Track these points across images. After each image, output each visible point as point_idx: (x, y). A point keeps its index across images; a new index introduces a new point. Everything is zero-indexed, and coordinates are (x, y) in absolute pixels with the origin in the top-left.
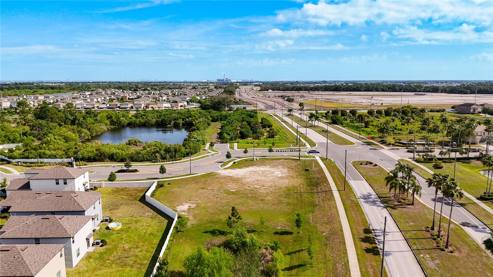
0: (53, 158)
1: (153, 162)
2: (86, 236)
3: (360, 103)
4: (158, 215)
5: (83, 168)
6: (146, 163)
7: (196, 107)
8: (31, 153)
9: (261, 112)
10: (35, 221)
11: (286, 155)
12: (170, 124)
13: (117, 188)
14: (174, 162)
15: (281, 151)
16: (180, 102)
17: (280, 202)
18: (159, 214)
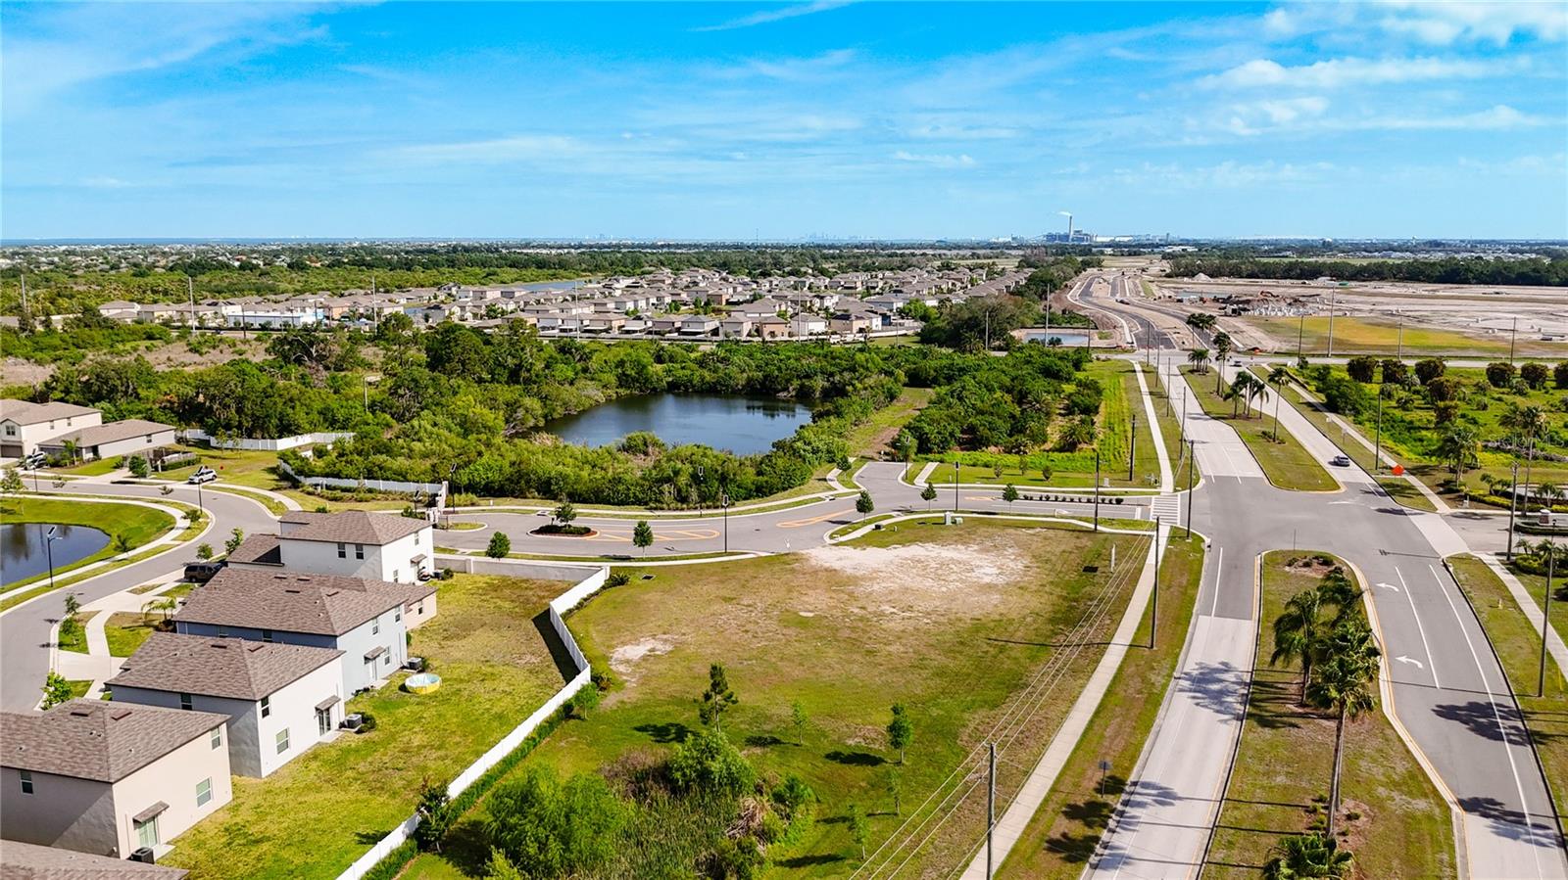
0: (399, 481)
1: (651, 509)
2: (319, 700)
3: (1501, 334)
4: (554, 665)
5: (463, 512)
6: (633, 510)
7: (905, 335)
8: (351, 462)
9: (1103, 356)
10: (196, 650)
11: (1065, 512)
12: (786, 389)
13: (504, 579)
14: (704, 512)
15: (1056, 499)
16: (858, 318)
17: (919, 665)
18: (557, 663)
